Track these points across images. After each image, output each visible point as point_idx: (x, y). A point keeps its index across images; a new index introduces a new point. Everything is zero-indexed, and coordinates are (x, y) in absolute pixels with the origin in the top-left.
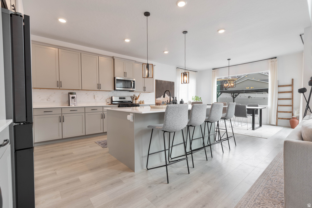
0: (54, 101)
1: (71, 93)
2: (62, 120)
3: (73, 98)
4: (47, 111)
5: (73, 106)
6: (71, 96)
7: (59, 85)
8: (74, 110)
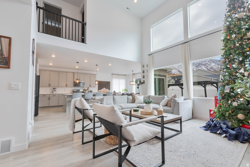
0: (47, 92)
1: (54, 88)
2: (49, 99)
3: (55, 90)
4: (44, 95)
5: (55, 94)
6: (54, 89)
7: (49, 85)
8: (54, 95)
